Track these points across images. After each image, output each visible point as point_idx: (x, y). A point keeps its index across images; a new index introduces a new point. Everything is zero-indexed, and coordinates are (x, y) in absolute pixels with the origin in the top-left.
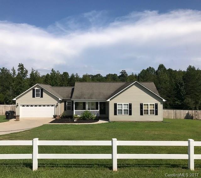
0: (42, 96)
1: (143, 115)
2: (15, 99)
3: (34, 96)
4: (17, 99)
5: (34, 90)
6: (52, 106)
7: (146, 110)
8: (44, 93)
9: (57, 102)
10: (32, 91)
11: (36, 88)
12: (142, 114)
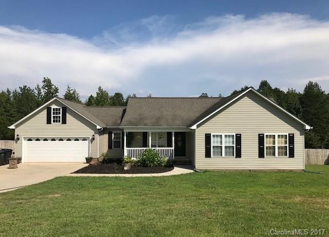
1: (264, 157)
2: (12, 127)
5: (49, 110)
8: (68, 115)
10: (45, 112)
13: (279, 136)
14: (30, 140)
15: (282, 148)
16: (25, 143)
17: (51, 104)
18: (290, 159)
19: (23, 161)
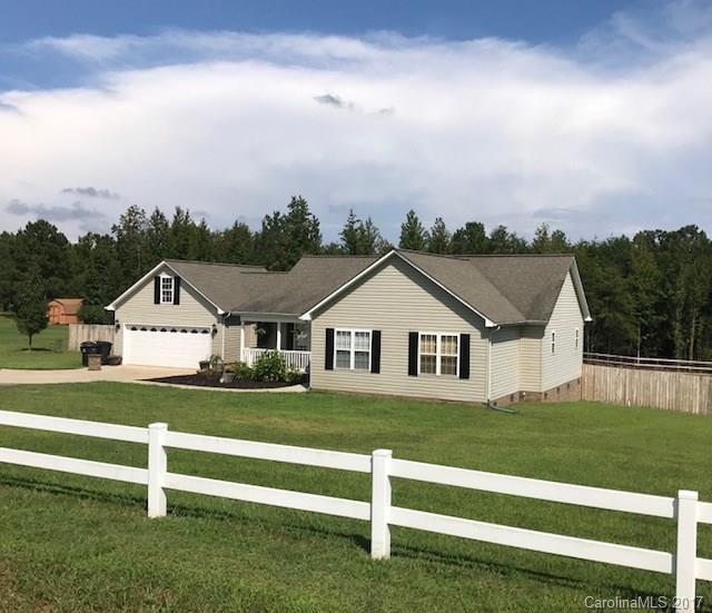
0: (177, 302)
1: (416, 375)
2: (110, 308)
3: (157, 301)
4: (117, 306)
5: (157, 280)
6: (205, 332)
7: (429, 358)
8: (182, 291)
9: (214, 320)
10: (152, 285)
11: (163, 276)
12: (412, 371)
13: (443, 337)
14: (134, 329)
15: (450, 359)
16: (126, 333)
17: (160, 271)
18: (462, 381)
19: (124, 362)
